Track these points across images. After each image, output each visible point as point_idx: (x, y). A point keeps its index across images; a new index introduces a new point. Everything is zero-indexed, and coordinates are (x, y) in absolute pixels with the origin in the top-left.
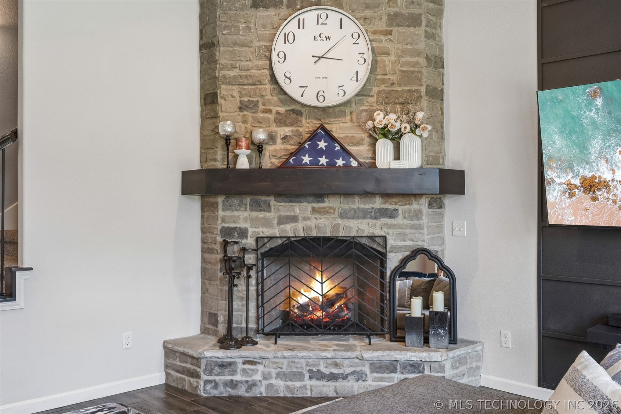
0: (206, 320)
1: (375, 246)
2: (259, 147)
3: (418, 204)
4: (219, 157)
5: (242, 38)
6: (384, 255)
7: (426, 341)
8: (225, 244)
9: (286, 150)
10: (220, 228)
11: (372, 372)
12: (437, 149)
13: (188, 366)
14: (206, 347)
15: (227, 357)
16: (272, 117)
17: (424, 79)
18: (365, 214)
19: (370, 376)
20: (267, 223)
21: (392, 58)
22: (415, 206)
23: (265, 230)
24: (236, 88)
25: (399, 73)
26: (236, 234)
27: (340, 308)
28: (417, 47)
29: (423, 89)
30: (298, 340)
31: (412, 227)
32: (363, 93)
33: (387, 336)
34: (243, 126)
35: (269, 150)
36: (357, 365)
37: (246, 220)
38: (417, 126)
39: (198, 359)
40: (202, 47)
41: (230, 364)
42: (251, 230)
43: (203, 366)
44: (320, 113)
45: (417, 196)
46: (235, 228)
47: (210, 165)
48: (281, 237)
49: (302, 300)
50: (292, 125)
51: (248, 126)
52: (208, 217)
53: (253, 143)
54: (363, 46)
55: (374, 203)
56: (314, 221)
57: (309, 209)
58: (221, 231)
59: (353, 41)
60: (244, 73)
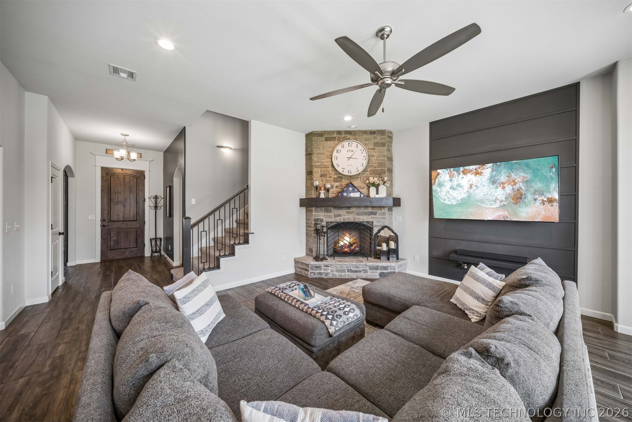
0: (308, 251)
1: (369, 225)
2: (328, 190)
3: (384, 210)
4: (313, 194)
5: (321, 151)
6: (372, 228)
7: (388, 259)
8: (316, 224)
9: (337, 191)
10: (313, 219)
11: (370, 270)
12: (390, 190)
13: (304, 267)
14: (310, 261)
15: (318, 264)
16: (332, 179)
17: (387, 165)
18: (365, 214)
19: (369, 272)
20: (330, 217)
21: (375, 158)
22: (383, 211)
23: (329, 219)
24: (319, 169)
25: (378, 163)
26: (319, 221)
27: (355, 247)
28: (384, 154)
29: (386, 169)
30: (342, 258)
31: (382, 218)
32: (365, 171)
33: (373, 257)
34: (322, 182)
35: (331, 191)
36: (364, 267)
37: (323, 216)
38: (385, 182)
39: (308, 265)
40: (306, 155)
41: (319, 267)
42: (324, 220)
43: (310, 267)
44: (349, 177)
45: (384, 207)
46: (319, 219)
47: (309, 196)
48: (335, 222)
49: (342, 243)
50: (339, 182)
51: (324, 182)
52: (309, 215)
53: (325, 188)
54: (365, 154)
55: (369, 210)
56: (347, 216)
57: (345, 212)
58: (314, 220)
59: (361, 152)
60: (322, 164)
